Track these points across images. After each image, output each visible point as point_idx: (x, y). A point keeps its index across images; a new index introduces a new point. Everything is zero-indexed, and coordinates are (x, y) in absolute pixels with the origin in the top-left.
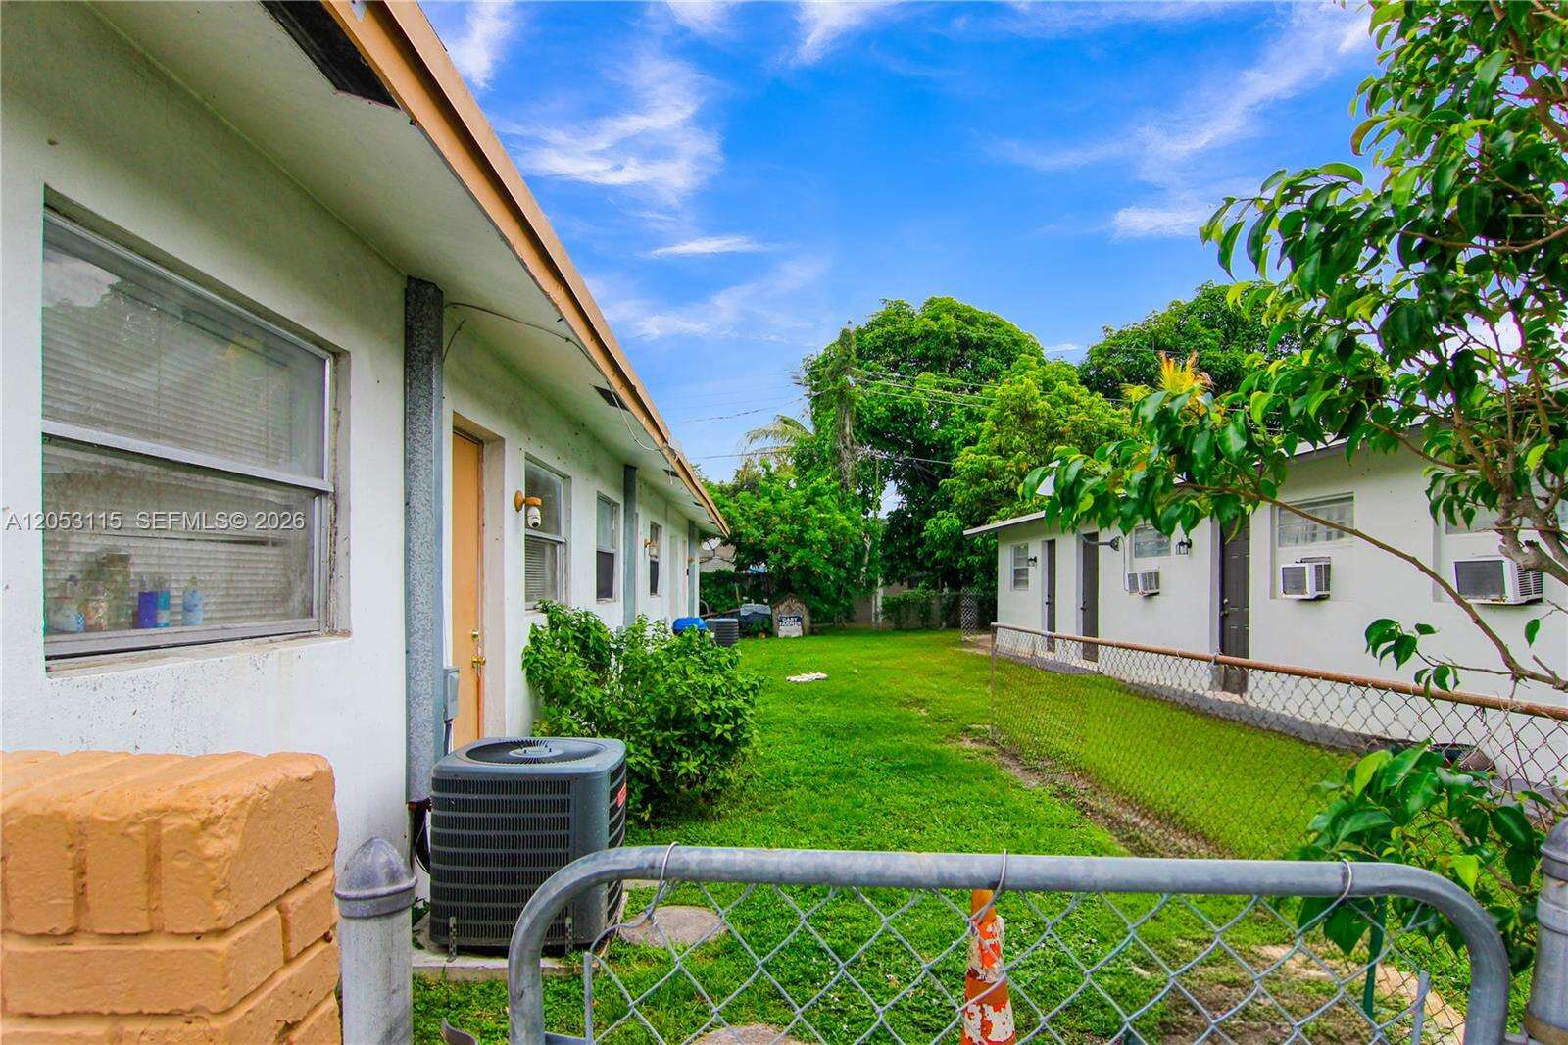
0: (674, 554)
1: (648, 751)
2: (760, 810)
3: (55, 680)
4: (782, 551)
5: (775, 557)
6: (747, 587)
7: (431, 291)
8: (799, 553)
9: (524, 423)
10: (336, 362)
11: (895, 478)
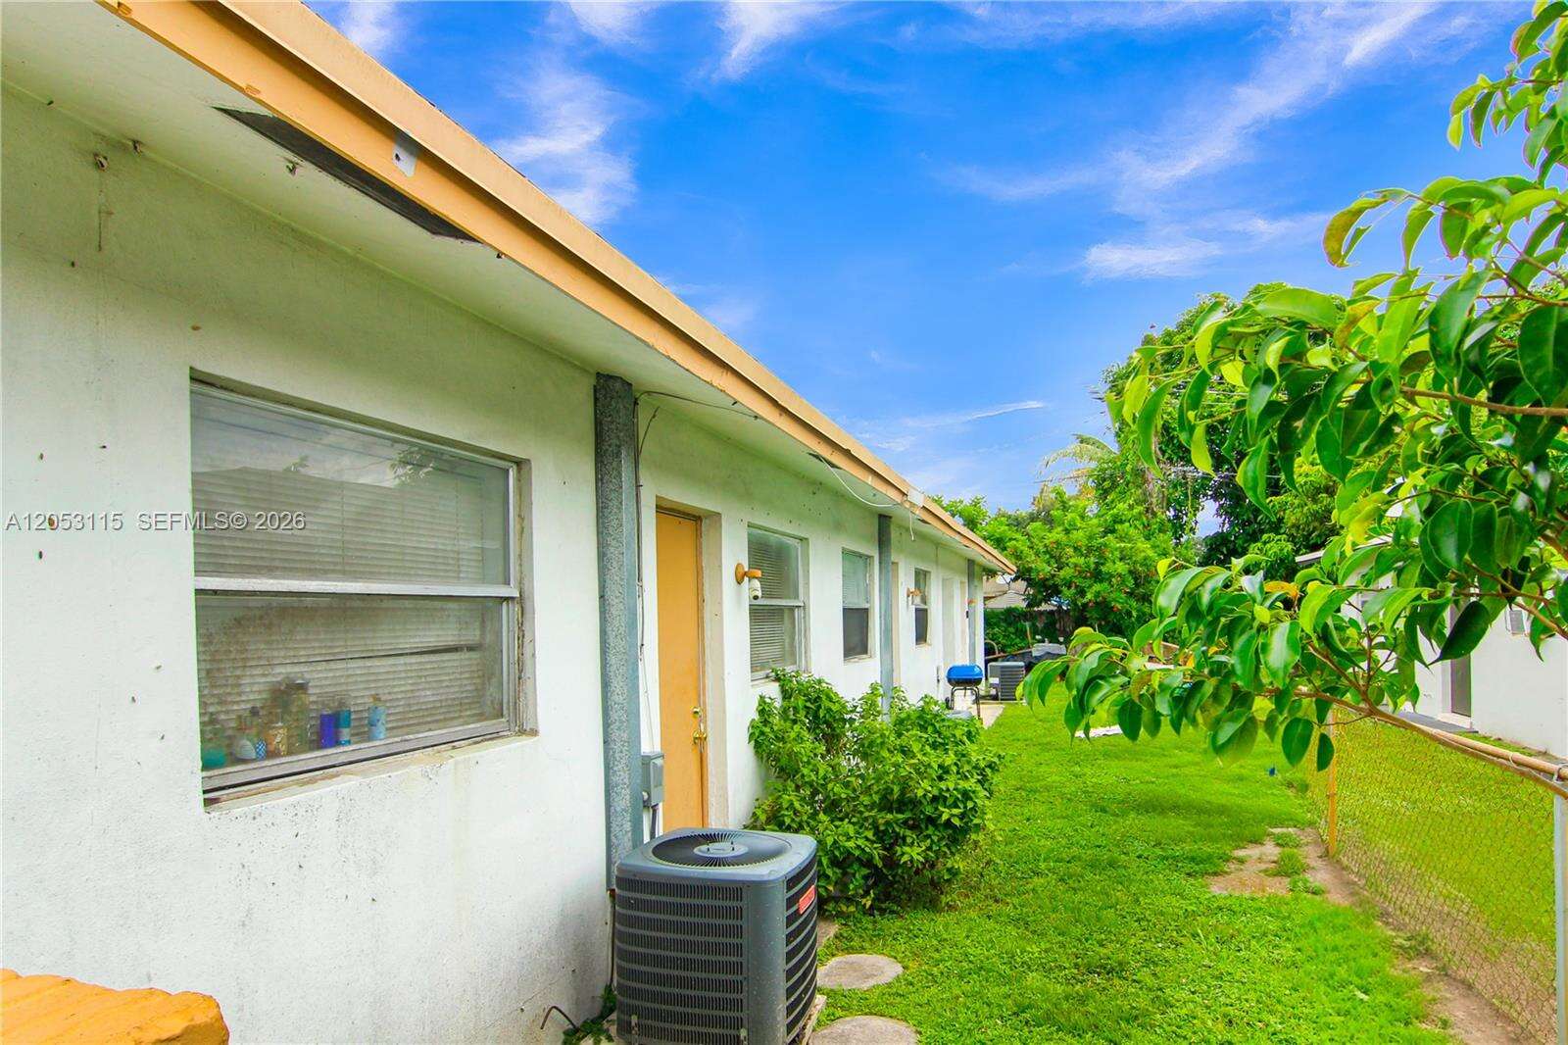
0: (947, 600)
1: (870, 834)
2: (997, 901)
3: (213, 814)
4: (1077, 587)
5: (1068, 593)
6: (1040, 625)
7: (618, 385)
8: (1097, 587)
9: (745, 494)
10: (519, 470)
11: (1215, 497)
